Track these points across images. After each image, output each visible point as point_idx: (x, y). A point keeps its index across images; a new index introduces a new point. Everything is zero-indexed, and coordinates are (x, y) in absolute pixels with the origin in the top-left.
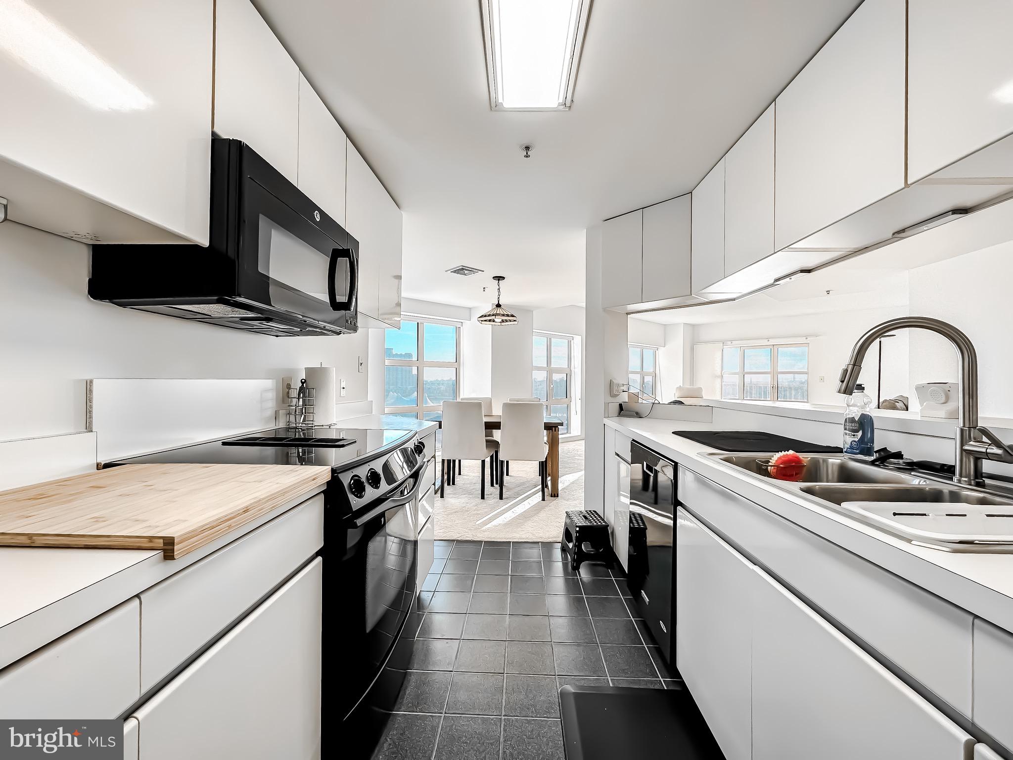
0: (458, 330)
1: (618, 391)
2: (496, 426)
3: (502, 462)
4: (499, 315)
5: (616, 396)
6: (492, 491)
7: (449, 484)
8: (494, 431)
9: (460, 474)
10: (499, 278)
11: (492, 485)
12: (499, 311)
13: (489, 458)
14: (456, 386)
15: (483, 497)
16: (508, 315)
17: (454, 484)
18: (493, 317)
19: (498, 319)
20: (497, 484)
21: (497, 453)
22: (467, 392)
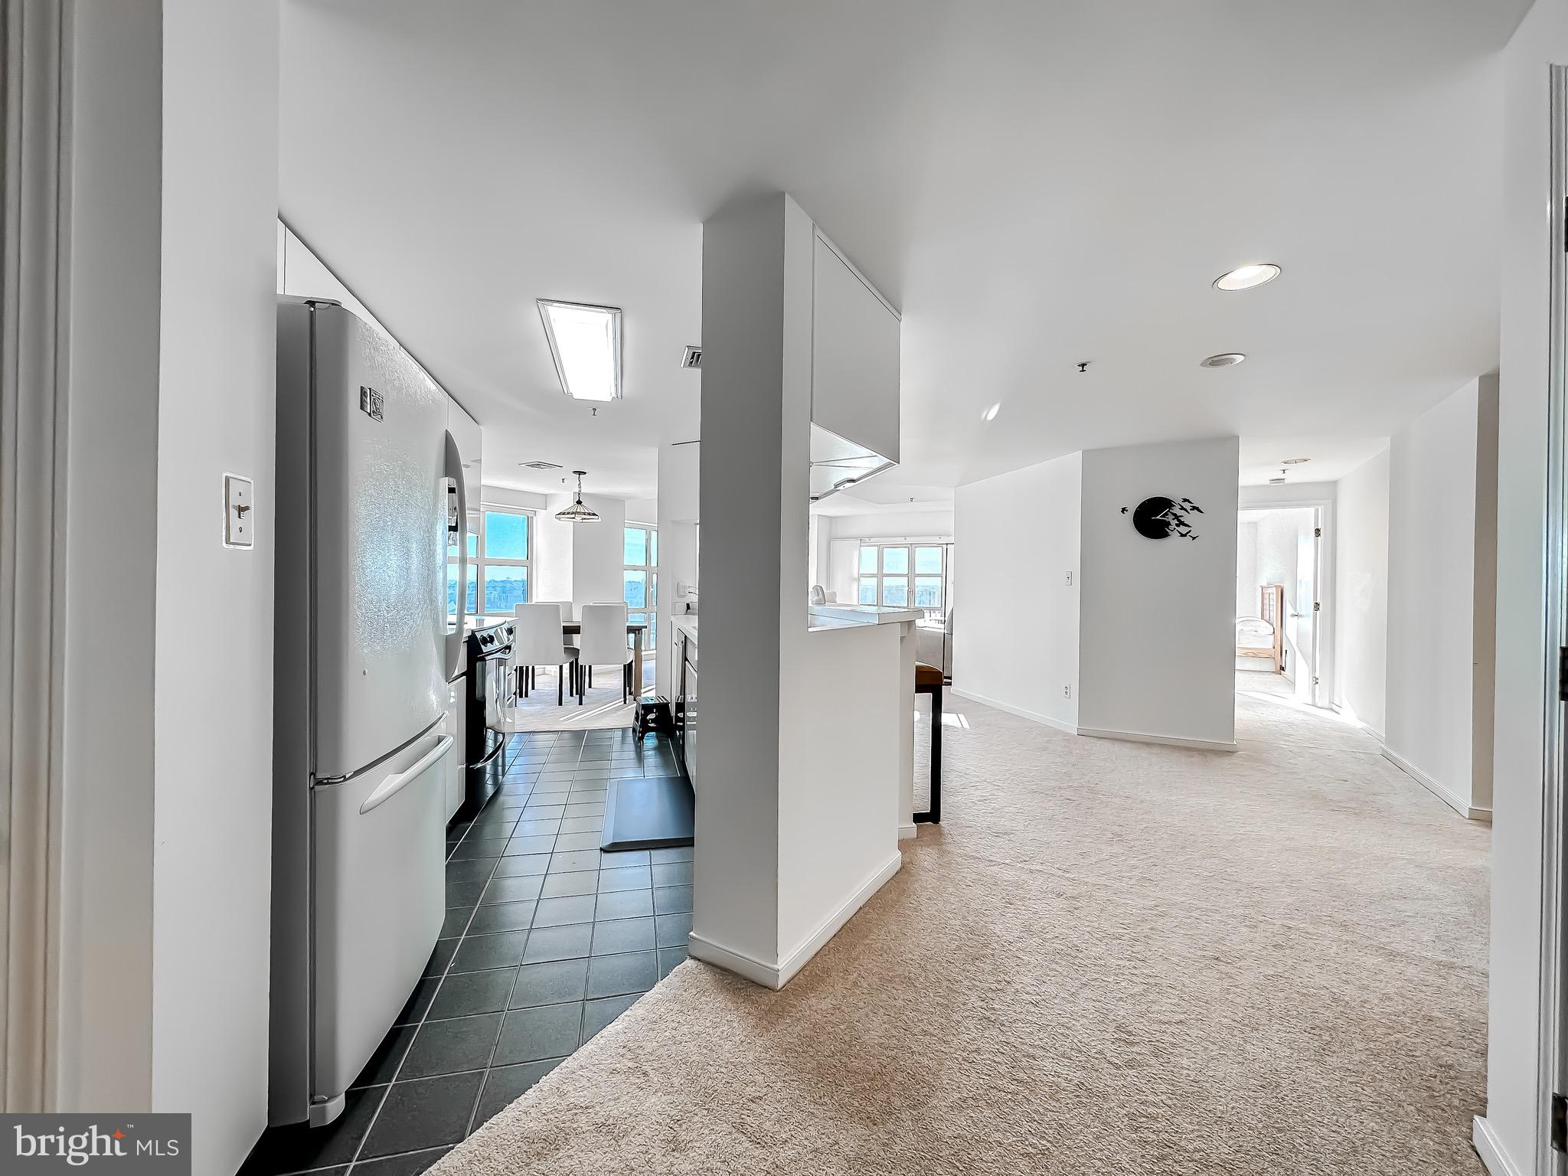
0: (529, 521)
1: (685, 592)
2: (576, 630)
3: (581, 666)
4: (579, 513)
5: (684, 596)
6: (569, 700)
7: (521, 696)
8: (574, 635)
9: (533, 688)
10: (580, 473)
11: (572, 695)
12: (580, 509)
13: (568, 664)
14: (527, 587)
15: (560, 704)
16: (589, 514)
17: (527, 696)
18: (573, 516)
19: (578, 518)
20: (577, 694)
21: (577, 660)
22: (541, 594)
